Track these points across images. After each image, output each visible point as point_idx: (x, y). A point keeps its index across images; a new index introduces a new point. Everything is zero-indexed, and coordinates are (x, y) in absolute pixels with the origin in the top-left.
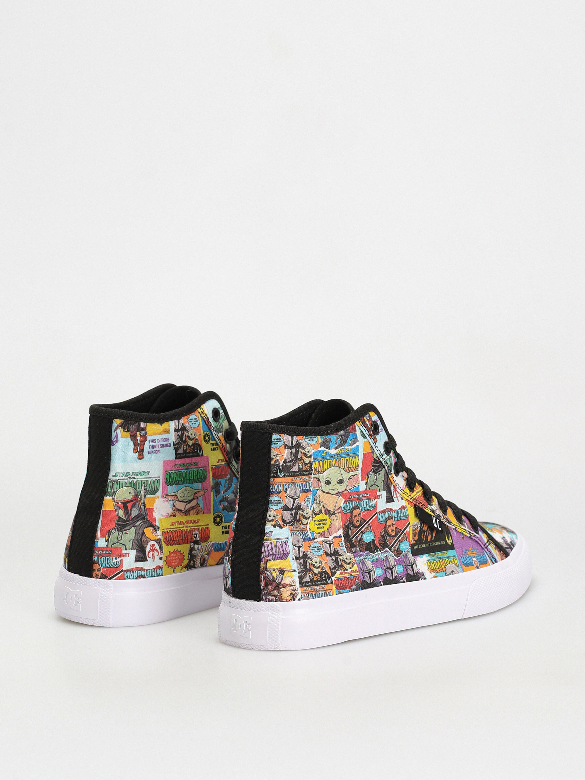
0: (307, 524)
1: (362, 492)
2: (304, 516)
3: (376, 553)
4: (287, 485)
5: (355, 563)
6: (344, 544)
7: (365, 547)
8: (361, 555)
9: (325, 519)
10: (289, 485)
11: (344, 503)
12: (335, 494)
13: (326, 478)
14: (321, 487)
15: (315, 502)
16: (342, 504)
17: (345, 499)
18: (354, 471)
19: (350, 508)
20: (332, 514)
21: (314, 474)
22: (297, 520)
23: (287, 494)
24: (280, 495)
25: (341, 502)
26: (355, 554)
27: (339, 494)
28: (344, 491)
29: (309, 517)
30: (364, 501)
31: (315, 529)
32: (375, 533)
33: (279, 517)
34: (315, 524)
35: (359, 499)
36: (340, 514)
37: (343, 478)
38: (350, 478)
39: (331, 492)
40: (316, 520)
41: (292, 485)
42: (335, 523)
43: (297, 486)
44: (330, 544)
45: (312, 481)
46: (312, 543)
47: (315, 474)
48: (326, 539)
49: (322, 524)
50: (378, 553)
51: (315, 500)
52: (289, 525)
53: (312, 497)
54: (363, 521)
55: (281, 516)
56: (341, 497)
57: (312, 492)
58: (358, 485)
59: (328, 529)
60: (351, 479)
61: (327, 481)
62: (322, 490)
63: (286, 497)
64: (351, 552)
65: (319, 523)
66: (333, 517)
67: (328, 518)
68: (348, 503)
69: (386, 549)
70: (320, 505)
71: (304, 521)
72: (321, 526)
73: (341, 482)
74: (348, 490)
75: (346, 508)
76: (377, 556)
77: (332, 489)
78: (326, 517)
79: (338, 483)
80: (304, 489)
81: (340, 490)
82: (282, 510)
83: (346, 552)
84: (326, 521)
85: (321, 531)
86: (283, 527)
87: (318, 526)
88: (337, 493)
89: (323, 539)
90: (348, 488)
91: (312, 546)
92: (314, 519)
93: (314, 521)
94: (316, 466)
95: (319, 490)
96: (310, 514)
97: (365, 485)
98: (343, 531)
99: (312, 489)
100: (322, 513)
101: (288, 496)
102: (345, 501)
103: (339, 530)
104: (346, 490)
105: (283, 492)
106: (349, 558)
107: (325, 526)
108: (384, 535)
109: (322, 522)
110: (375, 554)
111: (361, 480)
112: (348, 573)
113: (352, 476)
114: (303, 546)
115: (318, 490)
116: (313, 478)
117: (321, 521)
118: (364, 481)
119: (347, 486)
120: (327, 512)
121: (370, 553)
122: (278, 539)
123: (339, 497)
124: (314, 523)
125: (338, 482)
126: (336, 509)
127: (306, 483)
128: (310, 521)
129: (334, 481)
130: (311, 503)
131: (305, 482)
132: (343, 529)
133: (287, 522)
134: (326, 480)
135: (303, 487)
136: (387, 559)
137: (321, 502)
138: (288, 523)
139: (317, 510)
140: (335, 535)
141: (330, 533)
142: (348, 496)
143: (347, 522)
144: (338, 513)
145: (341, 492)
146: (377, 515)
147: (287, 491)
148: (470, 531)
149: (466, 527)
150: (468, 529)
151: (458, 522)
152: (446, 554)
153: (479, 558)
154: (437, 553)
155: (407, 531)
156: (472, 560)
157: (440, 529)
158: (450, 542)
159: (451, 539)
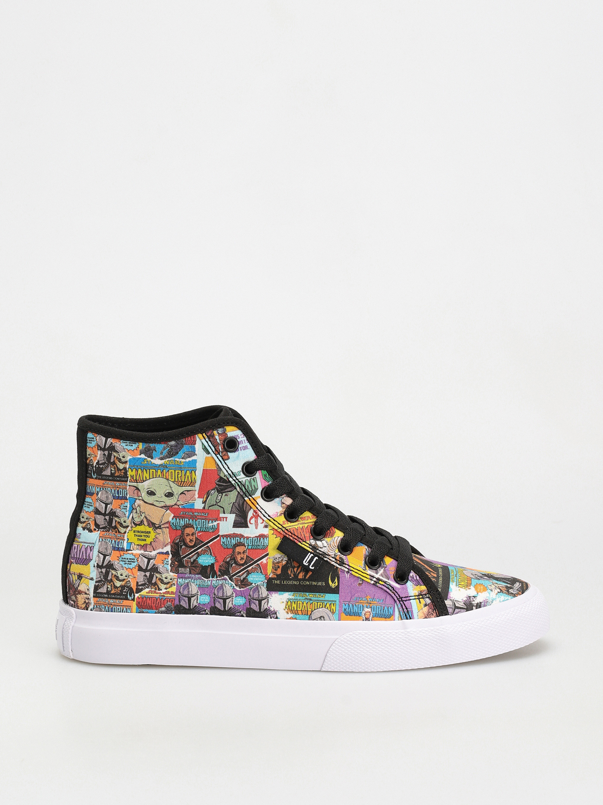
0: (125, 533)
1: (198, 511)
2: (121, 525)
3: (211, 579)
4: (99, 488)
5: (176, 584)
6: (170, 562)
7: (198, 570)
8: (189, 578)
9: (147, 532)
10: (100, 489)
11: (173, 519)
12: (162, 507)
13: (148, 488)
14: (141, 497)
15: (135, 511)
16: (170, 519)
17: (174, 514)
18: (189, 486)
19: (181, 525)
20: (157, 528)
21: (130, 482)
22: (113, 527)
23: (98, 498)
24: (93, 497)
25: (169, 516)
26: (181, 575)
27: (167, 507)
28: (173, 506)
29: (127, 527)
30: (200, 520)
31: (134, 540)
32: (216, 557)
33: (92, 520)
34: (135, 535)
35: (194, 518)
36: (168, 529)
37: (173, 491)
38: (182, 493)
39: (156, 503)
40: (136, 531)
41: (103, 489)
42: (160, 537)
43: (108, 491)
44: (149, 560)
45: (127, 489)
46: (124, 554)
47: (132, 482)
48: (146, 552)
49: (144, 536)
50: (214, 579)
51: (133, 509)
52: (102, 530)
53: (128, 506)
54: (198, 542)
55: (94, 519)
56: (168, 511)
57: (128, 501)
58: (193, 502)
59: (151, 543)
60: (185, 494)
61: (150, 492)
62: (143, 500)
63: (97, 500)
64: (177, 572)
65: (140, 534)
66: (159, 531)
67: (152, 532)
68: (178, 519)
69: (226, 576)
70: (141, 515)
71: (122, 530)
72: (143, 538)
73: (170, 495)
74: (178, 506)
75: (175, 524)
76: (210, 583)
77: (156, 501)
78: (150, 529)
79: (165, 496)
80: (118, 495)
81: (168, 504)
82: (95, 514)
83: (169, 571)
84: (149, 534)
85: (142, 543)
86: (93, 531)
87: (139, 538)
88: (165, 507)
89: (142, 552)
90: (178, 503)
91: (122, 557)
92: (134, 529)
93: (134, 531)
94: (134, 473)
95: (138, 500)
96: (128, 522)
97: (203, 503)
98: (171, 548)
99: (128, 497)
100: (143, 524)
101: (99, 500)
102: (174, 516)
103: (165, 546)
104: (176, 504)
105: (95, 494)
106: (169, 578)
107: (147, 539)
108: (229, 561)
109: (144, 534)
110: (209, 579)
111: (198, 498)
112: (160, 593)
113: (185, 491)
114: (111, 555)
115: (136, 499)
116: (129, 486)
117: (142, 532)
118: (203, 499)
119: (178, 501)
120: (151, 524)
121: (202, 578)
122: (85, 543)
123: (167, 511)
124: (135, 533)
125: (166, 494)
126: (163, 522)
127: (120, 490)
128: (129, 531)
129: (160, 493)
130: (128, 511)
131: (118, 489)
132: (171, 546)
133: (101, 526)
134: (148, 490)
135: (116, 494)
136: (221, 588)
137: (142, 513)
138: (101, 528)
139: (137, 520)
140: (160, 550)
141: (154, 548)
142: (178, 512)
143: (177, 539)
144: (165, 528)
145: (170, 506)
146: (218, 538)
147: (98, 494)
148: (381, 578)
149: (377, 573)
150: (380, 575)
151: (365, 565)
152: (323, 597)
153: (377, 610)
154: (307, 594)
155: (262, 562)
156: (363, 610)
157: (313, 568)
158: (335, 586)
159: (337, 582)
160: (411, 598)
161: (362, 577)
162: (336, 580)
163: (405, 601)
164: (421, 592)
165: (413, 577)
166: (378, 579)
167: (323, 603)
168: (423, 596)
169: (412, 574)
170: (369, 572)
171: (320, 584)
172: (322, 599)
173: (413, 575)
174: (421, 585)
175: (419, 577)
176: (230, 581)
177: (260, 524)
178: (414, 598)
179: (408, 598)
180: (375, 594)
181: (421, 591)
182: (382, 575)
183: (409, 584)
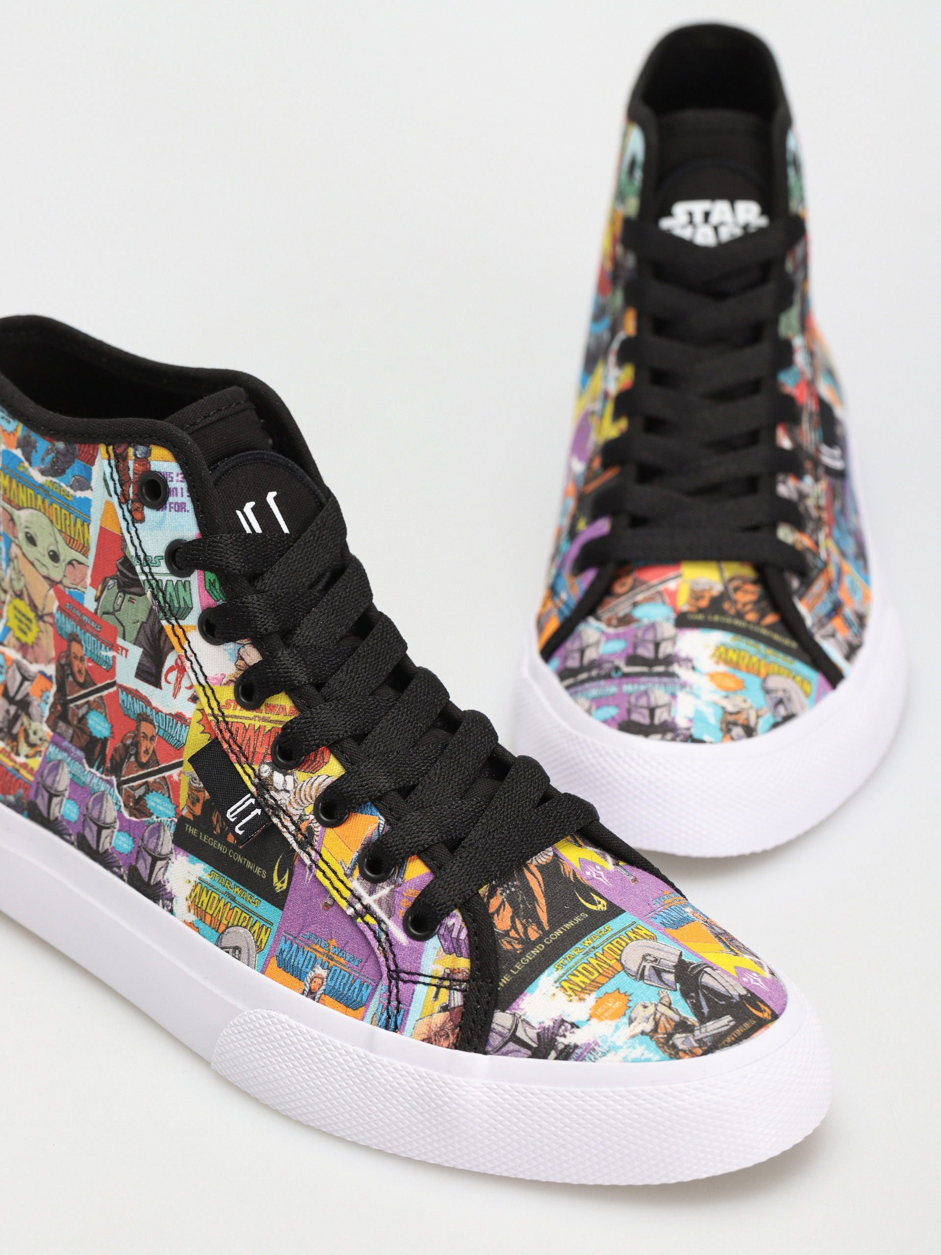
0: (4, 603)
1: (88, 612)
3: (94, 770)
6: (51, 700)
7: (82, 738)
8: (66, 750)
9: (28, 617)
11: (57, 611)
12: (43, 578)
13: (27, 528)
14: (18, 540)
15: (11, 565)
16: (54, 610)
17: (59, 602)
18: (80, 552)
20: (39, 618)
25: (53, 603)
27: (50, 582)
28: (58, 583)
30: (90, 636)
31: (14, 625)
32: (113, 726)
34: (15, 615)
35: (82, 626)
36: (52, 630)
38: (71, 562)
39: (37, 564)
40: (16, 608)
42: (43, 641)
49: (26, 625)
53: (4, 549)
54: (89, 681)
56: (52, 592)
57: (2, 538)
58: (83, 590)
60: (74, 566)
61: (29, 536)
62: (21, 549)
64: (53, 727)
66: (41, 625)
67: (33, 620)
68: (63, 616)
71: (1, 594)
72: (24, 627)
73: (54, 557)
74: (64, 587)
75: (60, 624)
76: (89, 779)
77: (38, 560)
78: (31, 614)
79: (49, 558)
81: (52, 575)
84: (31, 625)
85: (23, 638)
87: (19, 624)
90: (65, 582)
92: (14, 602)
93: (14, 606)
95: (14, 544)
97: (95, 601)
98: (57, 670)
100: (23, 598)
102: (59, 607)
104: (61, 582)
107: (28, 633)
108: (128, 746)
109: (26, 621)
110: (91, 769)
111: (90, 585)
112: (15, 762)
113: (75, 560)
115: (12, 541)
117: (24, 615)
118: (96, 590)
119: (65, 576)
120: (32, 605)
121: (84, 760)
123: (50, 588)
124: (15, 612)
125: (50, 552)
126: (46, 610)
129: (43, 546)
130: (4, 560)
132: (57, 667)
136: (100, 799)
137: (21, 576)
139: (17, 586)
140: (42, 667)
141: (37, 658)
142: (63, 602)
143: (64, 657)
144: (49, 623)
146: (115, 688)
148: (375, 908)
149: (371, 893)
150: (375, 901)
151: (354, 865)
152: (255, 903)
153: (339, 981)
154: (234, 883)
155: (171, 776)
156: (312, 969)
157: (241, 833)
158: (281, 888)
159: (286, 881)
160: (421, 979)
161: (334, 893)
162: (286, 877)
163: (405, 982)
164: (453, 971)
165: (450, 930)
166: (367, 909)
167: (250, 918)
168: (455, 983)
169: (455, 921)
170: (357, 885)
171: (258, 870)
172: (251, 906)
173: (454, 924)
174: (462, 956)
175: (468, 935)
176: (116, 791)
177: (185, 689)
178: (428, 980)
179: (414, 977)
180: (348, 942)
181: (454, 969)
182: (379, 902)
183: (433, 944)
